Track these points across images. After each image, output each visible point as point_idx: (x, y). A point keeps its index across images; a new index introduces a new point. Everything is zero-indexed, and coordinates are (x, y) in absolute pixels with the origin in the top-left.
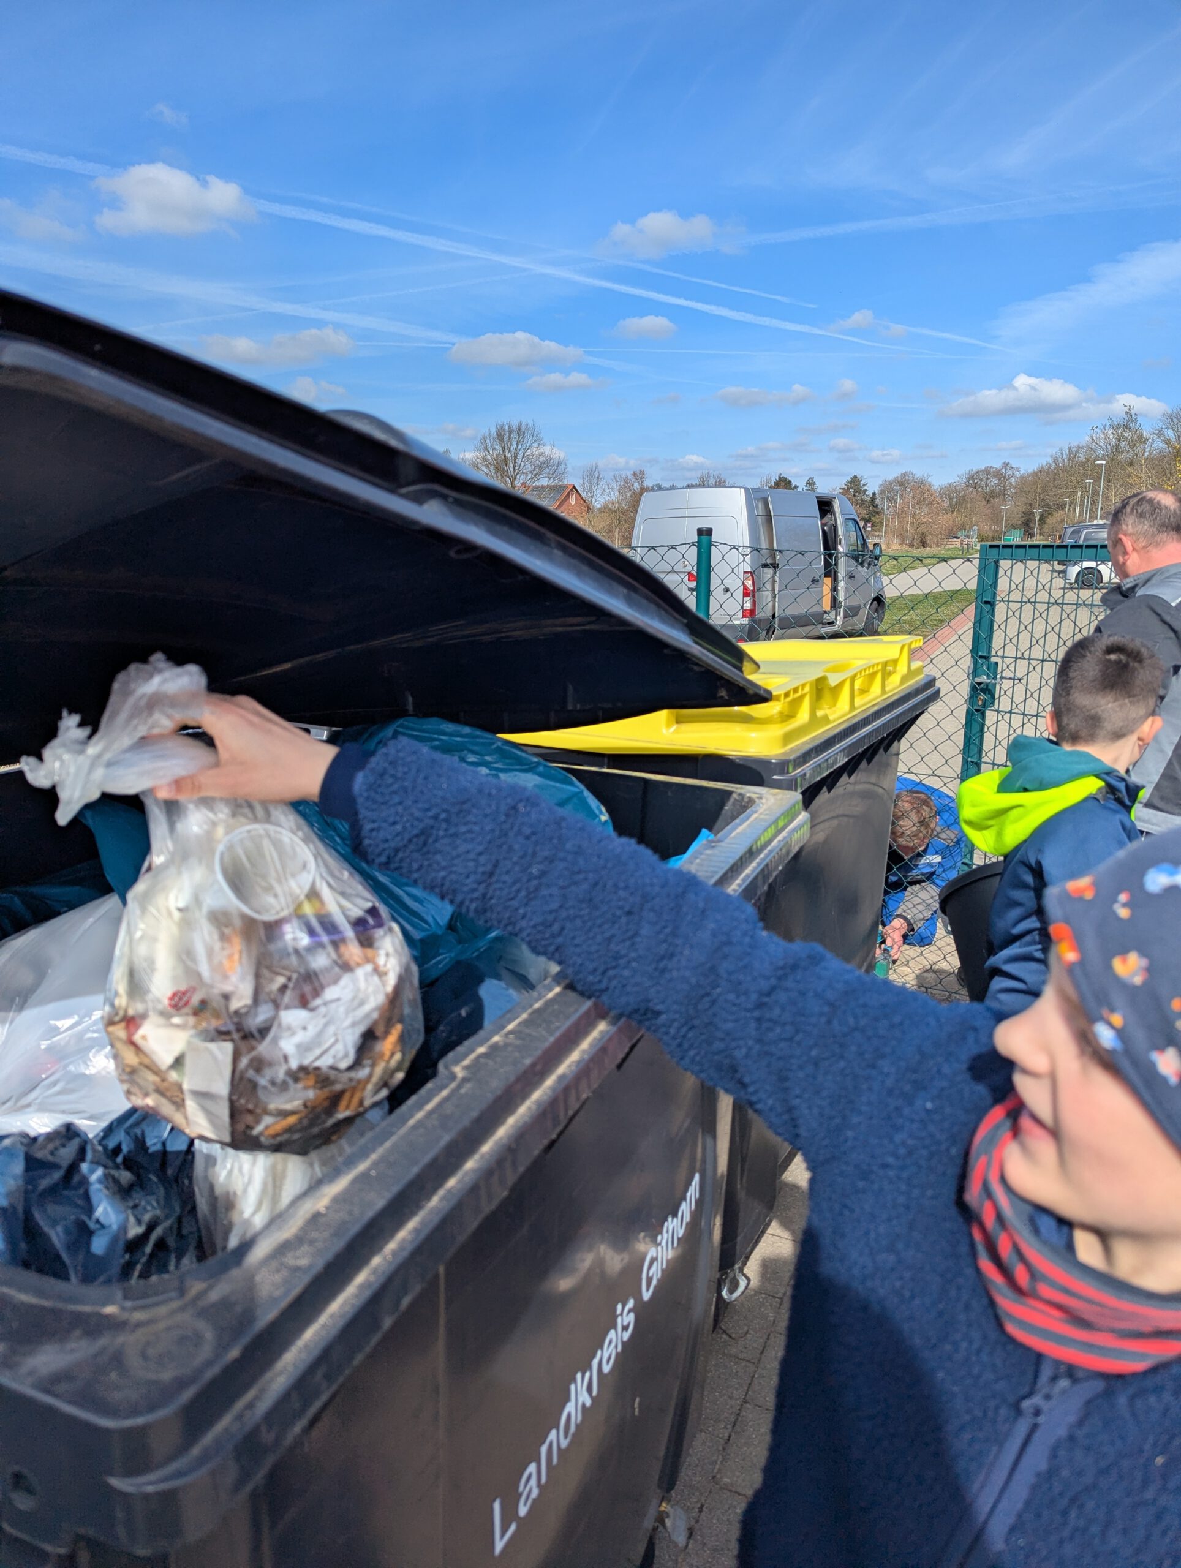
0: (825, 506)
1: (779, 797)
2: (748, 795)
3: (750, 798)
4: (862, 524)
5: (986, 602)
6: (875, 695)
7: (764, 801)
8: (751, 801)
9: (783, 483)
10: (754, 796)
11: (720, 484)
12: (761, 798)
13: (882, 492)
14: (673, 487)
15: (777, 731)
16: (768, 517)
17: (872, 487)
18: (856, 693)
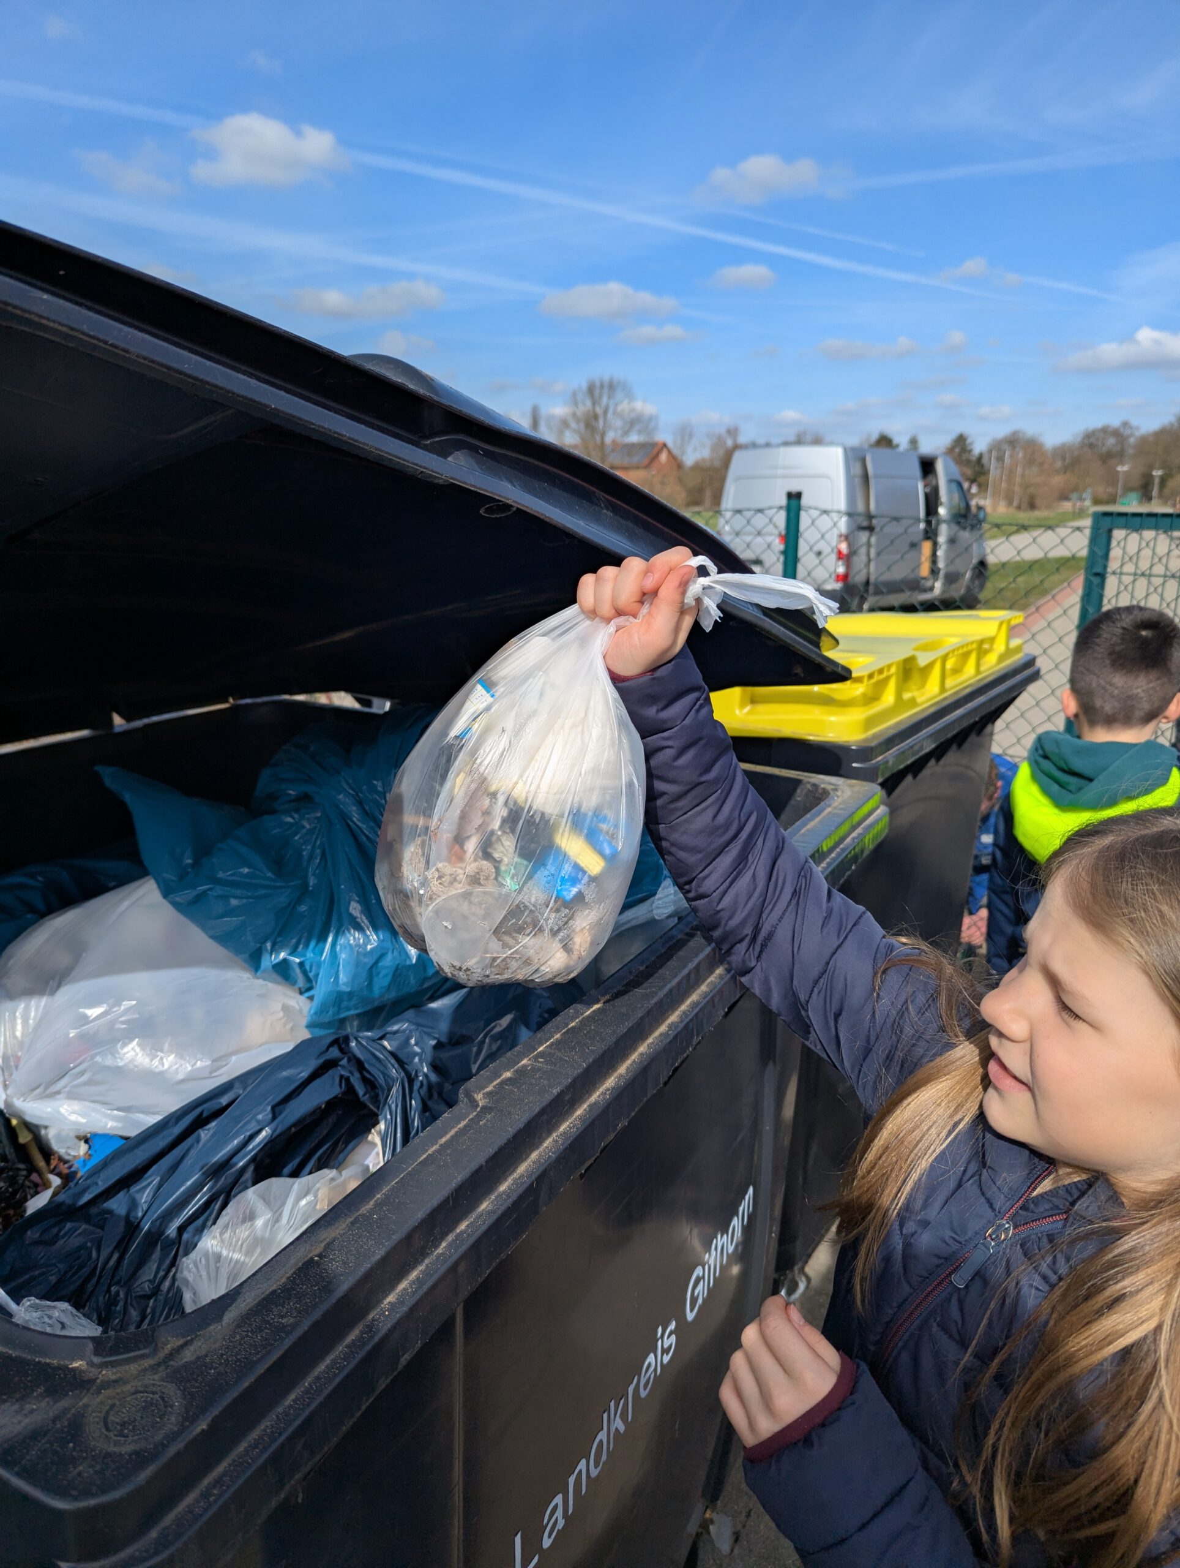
0: (927, 466)
1: (856, 789)
2: (822, 786)
3: (824, 789)
4: (966, 485)
5: (1097, 574)
6: (969, 675)
7: (839, 793)
8: (825, 794)
9: (885, 441)
10: (829, 787)
11: (818, 441)
12: (836, 790)
13: (990, 451)
14: (768, 445)
15: (858, 715)
16: (866, 477)
17: (979, 446)
18: (948, 672)
